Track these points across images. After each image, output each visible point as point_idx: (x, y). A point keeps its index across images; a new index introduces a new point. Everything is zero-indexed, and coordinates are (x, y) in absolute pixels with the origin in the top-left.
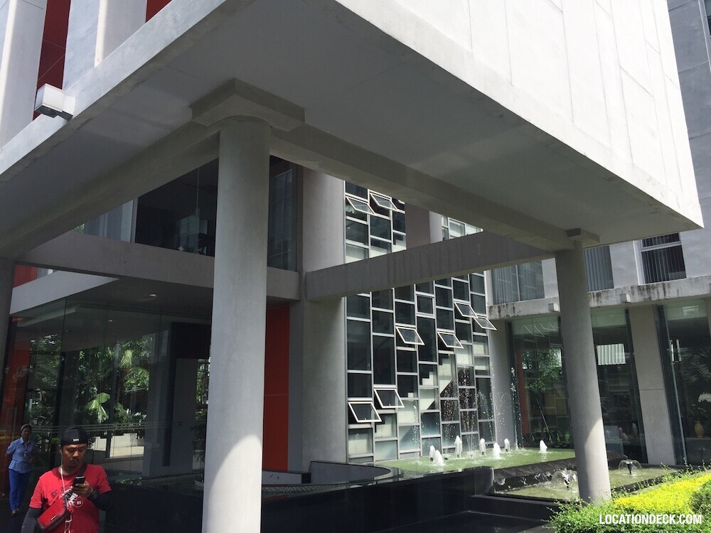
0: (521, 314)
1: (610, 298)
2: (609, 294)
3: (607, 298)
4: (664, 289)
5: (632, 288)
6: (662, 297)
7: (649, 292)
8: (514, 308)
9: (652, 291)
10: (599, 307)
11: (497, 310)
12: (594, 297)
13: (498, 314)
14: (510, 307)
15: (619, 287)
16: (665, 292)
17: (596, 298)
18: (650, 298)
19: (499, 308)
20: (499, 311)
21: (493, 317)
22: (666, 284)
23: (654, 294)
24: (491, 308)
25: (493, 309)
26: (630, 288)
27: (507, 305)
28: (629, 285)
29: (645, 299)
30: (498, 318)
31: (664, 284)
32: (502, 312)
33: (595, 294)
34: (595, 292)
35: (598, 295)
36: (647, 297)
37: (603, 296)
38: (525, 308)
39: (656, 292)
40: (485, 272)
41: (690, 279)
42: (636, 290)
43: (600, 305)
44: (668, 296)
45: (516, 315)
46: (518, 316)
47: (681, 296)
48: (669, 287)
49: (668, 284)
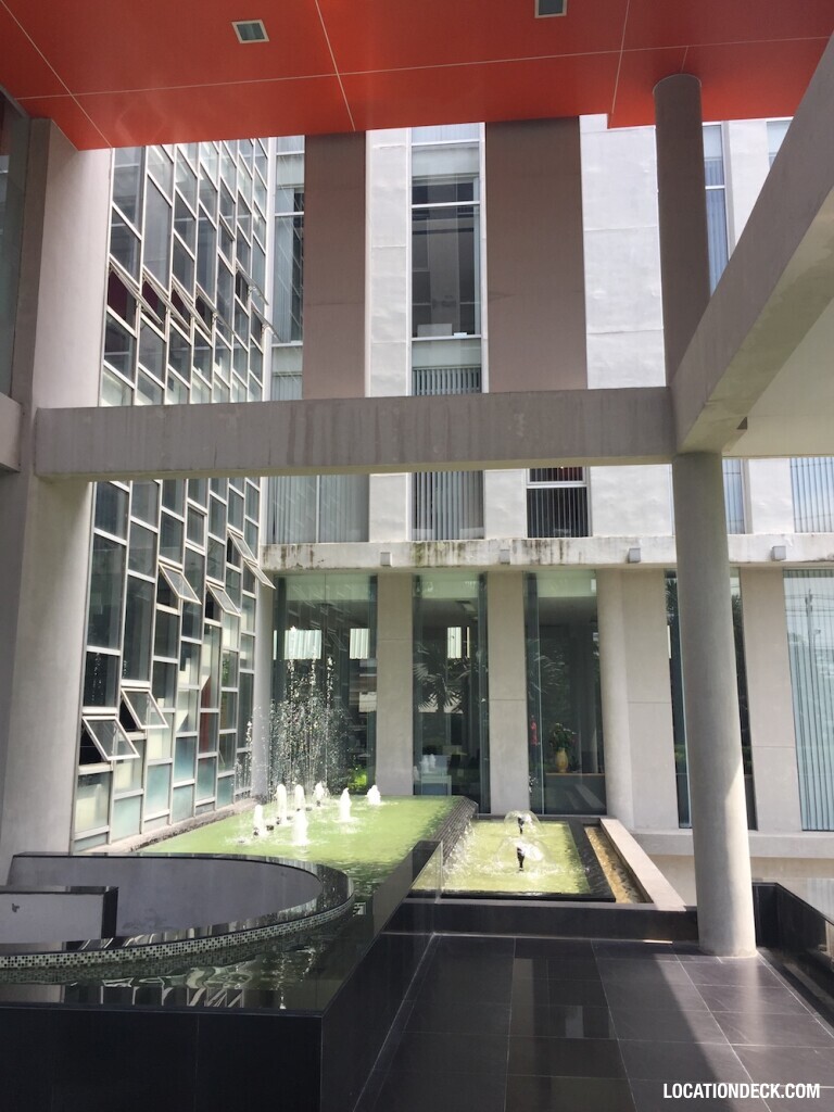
0: (323, 565)
1: (479, 555)
2: (478, 548)
3: (474, 553)
4: (561, 549)
5: (514, 541)
6: (556, 560)
7: (539, 552)
8: (312, 554)
9: (543, 549)
10: (459, 566)
11: (278, 553)
12: (453, 549)
13: (279, 560)
14: (305, 551)
15: (494, 538)
16: (561, 554)
17: (456, 551)
18: (539, 560)
19: (284, 550)
20: (283, 557)
21: (270, 566)
22: (565, 544)
23: (546, 555)
24: (267, 549)
25: (272, 551)
26: (511, 541)
27: (299, 547)
28: (509, 537)
29: (532, 561)
30: (279, 568)
31: (561, 543)
32: (287, 559)
33: (456, 546)
34: (457, 542)
35: (461, 547)
36: (535, 558)
37: (469, 548)
38: (333, 555)
39: (548, 552)
40: (263, 480)
41: (599, 539)
42: (519, 546)
43: (461, 562)
44: (564, 561)
45: (315, 565)
46: (318, 568)
47: (583, 562)
48: (568, 547)
49: (568, 543)
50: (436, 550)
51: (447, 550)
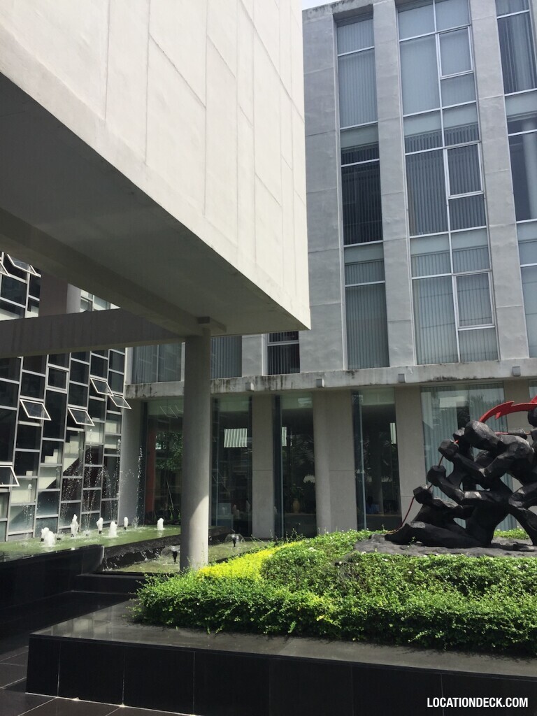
0: (157, 395)
1: (237, 386)
2: (237, 382)
3: (235, 385)
4: (282, 381)
5: (256, 377)
6: (279, 387)
7: (269, 383)
8: (151, 389)
9: (272, 382)
10: (227, 393)
11: (134, 389)
12: (224, 383)
13: (134, 393)
14: (147, 387)
15: (246, 376)
16: (282, 384)
17: (225, 385)
18: (270, 388)
19: (136, 387)
20: (136, 391)
21: (129, 396)
22: (284, 377)
23: (273, 385)
24: (128, 387)
25: (131, 388)
26: (254, 377)
27: (144, 385)
28: (254, 375)
29: (266, 389)
30: (134, 397)
31: (282, 377)
32: (138, 393)
33: (225, 381)
34: (226, 379)
35: (228, 382)
36: (267, 387)
37: (232, 383)
38: (161, 389)
39: (275, 383)
40: (127, 349)
41: (303, 374)
42: (259, 380)
43: (228, 391)
44: (284, 387)
45: (152, 395)
46: (154, 396)
47: (294, 388)
48: (286, 380)
49: (286, 377)
50: (215, 385)
51: (220, 384)
